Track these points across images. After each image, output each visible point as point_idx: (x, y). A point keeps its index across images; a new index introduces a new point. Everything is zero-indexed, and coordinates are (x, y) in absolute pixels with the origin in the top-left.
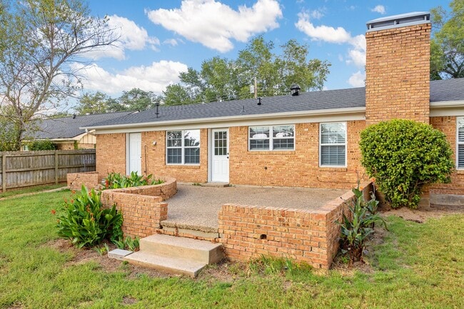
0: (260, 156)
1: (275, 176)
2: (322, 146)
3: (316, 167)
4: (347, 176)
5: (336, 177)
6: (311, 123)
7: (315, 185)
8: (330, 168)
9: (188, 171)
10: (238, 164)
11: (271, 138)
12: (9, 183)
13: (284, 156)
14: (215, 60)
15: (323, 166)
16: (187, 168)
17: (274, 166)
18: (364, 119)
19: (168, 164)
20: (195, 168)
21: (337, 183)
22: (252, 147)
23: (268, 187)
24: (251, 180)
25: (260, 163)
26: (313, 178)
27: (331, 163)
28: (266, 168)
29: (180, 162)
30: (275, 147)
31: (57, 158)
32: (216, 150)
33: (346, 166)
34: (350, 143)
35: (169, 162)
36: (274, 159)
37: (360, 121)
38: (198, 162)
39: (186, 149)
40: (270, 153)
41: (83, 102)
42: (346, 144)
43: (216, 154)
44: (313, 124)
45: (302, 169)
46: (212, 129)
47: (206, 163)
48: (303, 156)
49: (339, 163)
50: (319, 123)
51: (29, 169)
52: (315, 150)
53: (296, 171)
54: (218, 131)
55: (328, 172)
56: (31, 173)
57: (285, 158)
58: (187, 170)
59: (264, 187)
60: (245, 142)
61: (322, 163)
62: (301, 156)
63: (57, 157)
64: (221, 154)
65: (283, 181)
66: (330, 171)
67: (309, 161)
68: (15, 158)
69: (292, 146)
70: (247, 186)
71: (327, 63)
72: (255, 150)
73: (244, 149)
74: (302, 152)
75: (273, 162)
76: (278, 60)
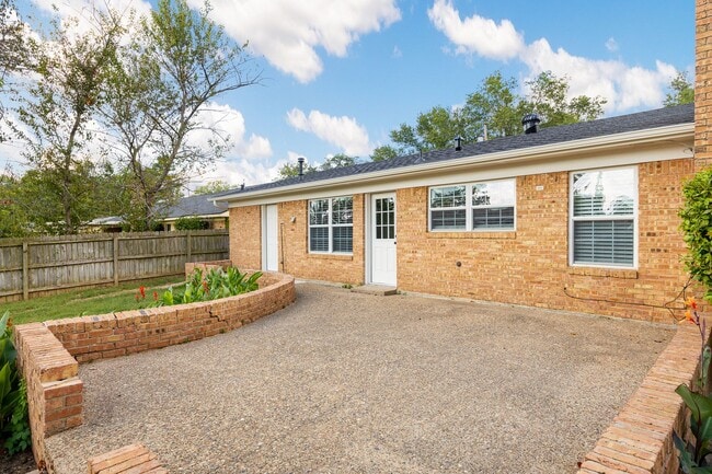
0: (447, 242)
1: (477, 281)
2: (576, 222)
3: (563, 266)
4: (638, 291)
5: (611, 289)
6: (551, 174)
7: (558, 303)
8: (595, 270)
9: (337, 264)
10: (411, 255)
11: (469, 207)
12: (123, 273)
13: (493, 242)
14: (434, 111)
15: (579, 264)
16: (335, 258)
17: (474, 261)
18: (688, 154)
19: (311, 252)
20: (346, 260)
21: (613, 302)
22: (435, 224)
23: (461, 299)
24: (432, 284)
25: (450, 254)
26: (555, 289)
27: (597, 258)
28: (459, 265)
29: (327, 249)
30: (476, 224)
31: (189, 241)
32: (378, 229)
33: (636, 266)
34: (645, 213)
35: (313, 249)
36: (475, 247)
37: (674, 162)
38: (350, 249)
39: (334, 228)
40: (467, 236)
41: (283, 173)
42: (635, 216)
43: (379, 236)
44: (556, 176)
45: (530, 268)
46: (371, 194)
47: (361, 252)
48: (533, 242)
49: (618, 259)
50: (568, 172)
51: (151, 256)
52: (560, 229)
53: (518, 273)
54: (381, 197)
55: (590, 279)
56: (154, 260)
57: (494, 247)
58: (334, 262)
59: (456, 299)
60: (423, 216)
61: (576, 258)
62: (527, 243)
63: (189, 239)
64: (385, 237)
65: (492, 291)
66: (594, 277)
67: (546, 253)
68: (131, 242)
69: (510, 222)
70: (426, 295)
71: (600, 100)
72: (440, 231)
73: (422, 228)
74: (531, 235)
75: (472, 253)
76: (522, 103)
